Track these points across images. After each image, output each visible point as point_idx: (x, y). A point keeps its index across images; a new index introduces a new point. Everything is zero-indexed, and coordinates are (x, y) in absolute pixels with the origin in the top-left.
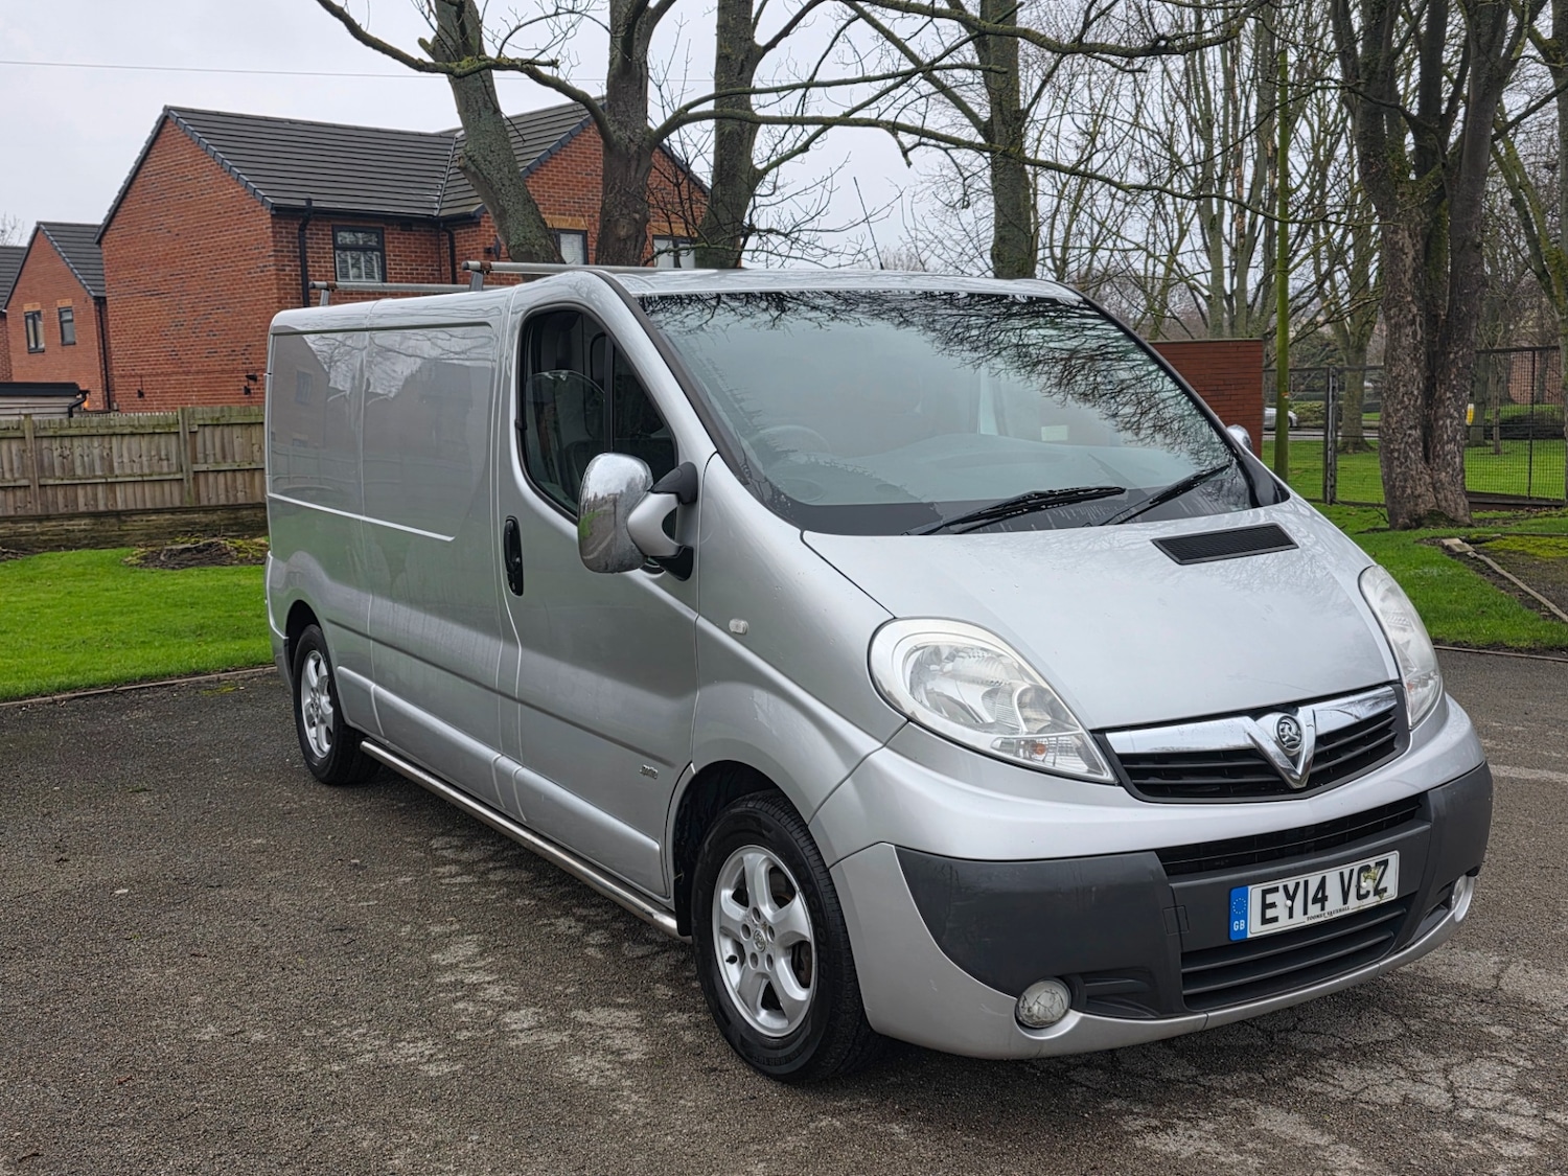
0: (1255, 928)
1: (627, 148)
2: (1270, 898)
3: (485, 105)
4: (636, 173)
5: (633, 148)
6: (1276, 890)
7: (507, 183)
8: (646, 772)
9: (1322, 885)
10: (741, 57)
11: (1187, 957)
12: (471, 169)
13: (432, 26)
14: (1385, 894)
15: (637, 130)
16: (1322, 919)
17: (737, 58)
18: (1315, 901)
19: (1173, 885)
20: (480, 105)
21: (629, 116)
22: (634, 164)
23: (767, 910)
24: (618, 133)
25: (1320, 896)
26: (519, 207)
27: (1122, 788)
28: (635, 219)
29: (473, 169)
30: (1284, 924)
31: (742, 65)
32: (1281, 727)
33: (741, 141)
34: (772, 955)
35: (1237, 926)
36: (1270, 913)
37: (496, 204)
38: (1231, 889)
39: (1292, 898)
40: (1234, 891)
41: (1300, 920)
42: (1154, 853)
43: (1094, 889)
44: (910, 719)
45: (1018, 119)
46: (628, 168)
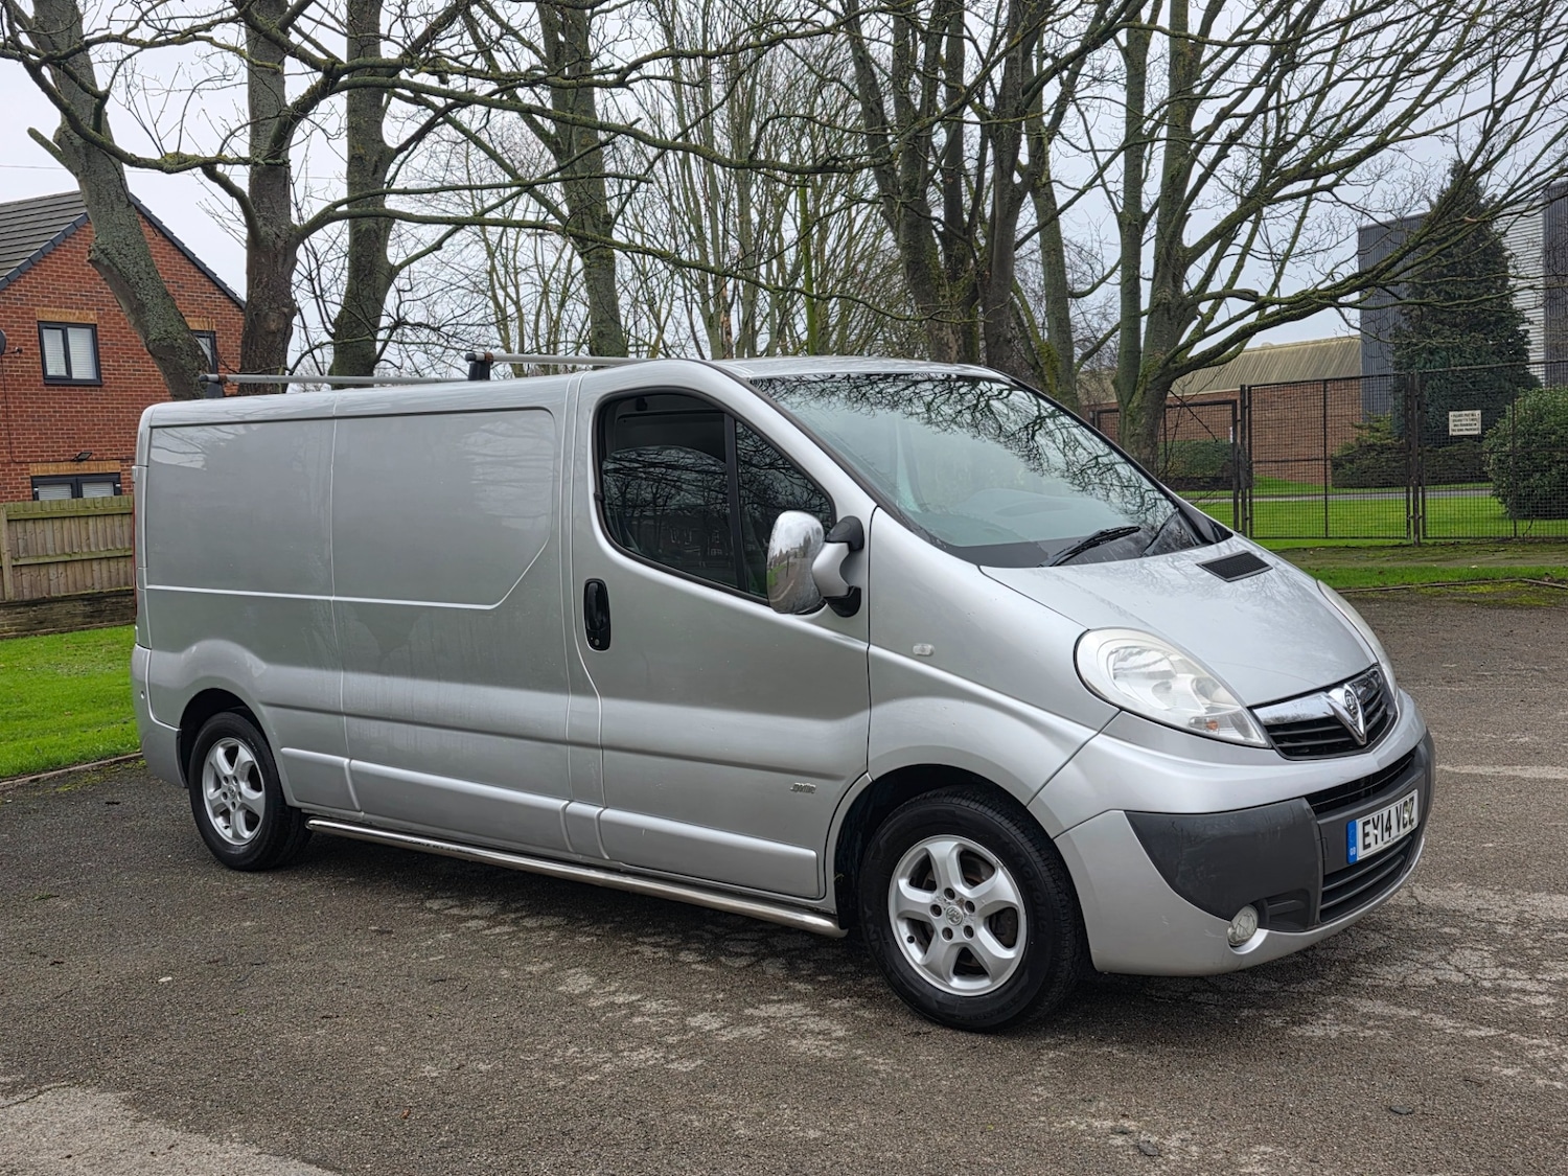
0: (1362, 854)
1: (274, 244)
2: (1366, 829)
3: (118, 198)
5: (280, 243)
6: (1369, 822)
7: (144, 276)
8: (798, 789)
9: (1389, 817)
10: (375, 158)
11: (1328, 879)
14: (1413, 824)
15: (283, 227)
17: (370, 159)
18: (1386, 830)
19: (1318, 822)
20: (112, 198)
21: (274, 213)
22: (281, 259)
23: (962, 889)
24: (264, 229)
25: (1388, 826)
26: (159, 301)
27: (1274, 751)
28: (284, 313)
29: (106, 262)
30: (1374, 849)
31: (376, 166)
32: (1347, 699)
33: (377, 238)
34: (972, 925)
35: (1352, 852)
36: (1367, 841)
37: (132, 298)
38: (1347, 824)
39: (1376, 828)
40: (1345, 826)
41: (1380, 845)
42: (1305, 798)
44: (1122, 709)
45: (608, 223)
46: (275, 263)
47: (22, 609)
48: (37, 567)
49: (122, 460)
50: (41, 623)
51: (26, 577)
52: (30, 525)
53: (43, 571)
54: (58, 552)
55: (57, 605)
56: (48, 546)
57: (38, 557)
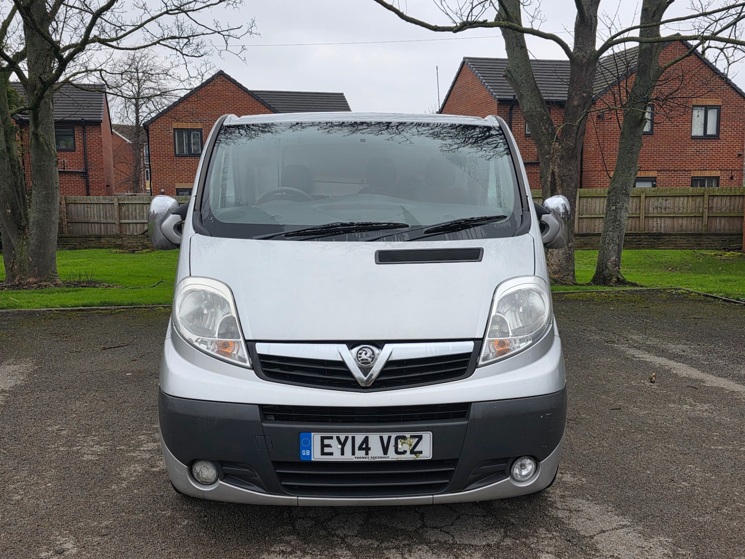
0: (316, 456)
1: (581, 61)
2: (326, 442)
3: (517, 45)
4: (586, 73)
5: (585, 60)
6: (331, 438)
9: (366, 440)
10: (655, 8)
11: (275, 464)
12: (509, 76)
13: (496, 9)
14: (421, 455)
15: (588, 51)
16: (367, 460)
17: (651, 10)
18: (360, 448)
19: (264, 425)
20: (514, 45)
21: (584, 45)
22: (585, 69)
24: (577, 53)
25: (364, 446)
26: (529, 93)
27: (253, 371)
28: (583, 96)
30: (337, 457)
31: (654, 13)
32: (360, 352)
33: (651, 53)
35: (305, 453)
36: (326, 450)
37: (518, 92)
38: (300, 433)
39: (343, 445)
40: (301, 434)
41: (348, 457)
42: (257, 406)
43: (216, 418)
46: (582, 71)
47: (578, 238)
48: (590, 219)
49: (658, 171)
50: (586, 244)
51: (585, 223)
52: (590, 200)
53: (593, 221)
54: (601, 213)
55: (594, 237)
56: (597, 210)
57: (591, 214)
